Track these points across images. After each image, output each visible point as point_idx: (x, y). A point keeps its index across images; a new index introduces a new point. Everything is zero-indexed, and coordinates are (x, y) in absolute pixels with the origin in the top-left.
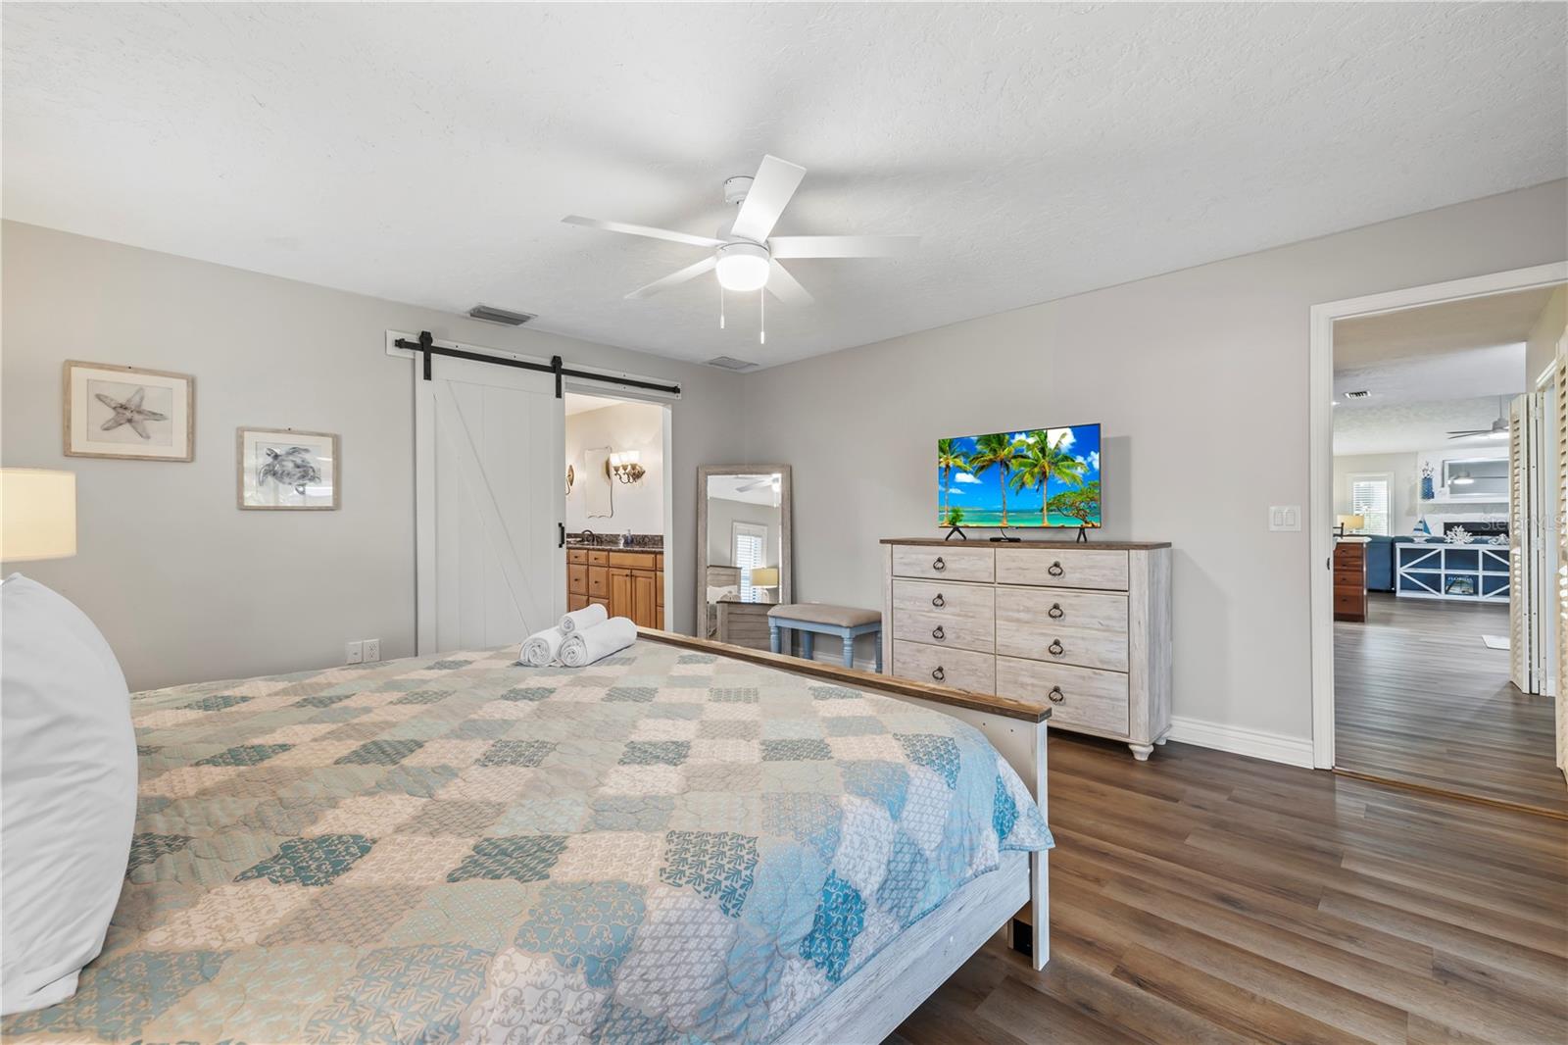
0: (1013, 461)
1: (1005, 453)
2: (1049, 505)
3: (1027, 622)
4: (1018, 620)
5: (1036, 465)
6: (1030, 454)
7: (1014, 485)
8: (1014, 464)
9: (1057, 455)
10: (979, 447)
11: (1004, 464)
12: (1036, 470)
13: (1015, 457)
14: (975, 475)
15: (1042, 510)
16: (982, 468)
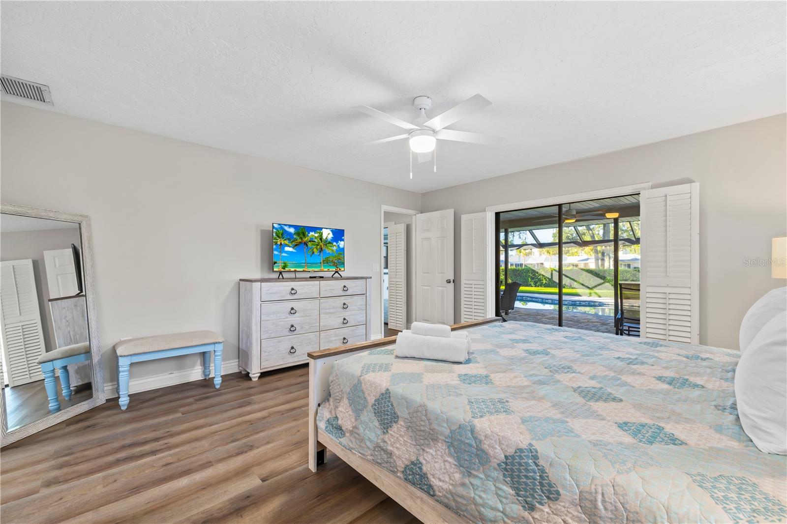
0: (309, 243)
1: (305, 239)
2: (323, 261)
3: (334, 313)
4: (330, 313)
5: (318, 245)
6: (316, 240)
7: (310, 252)
8: (310, 244)
9: (326, 241)
10: (295, 236)
11: (306, 244)
12: (318, 247)
13: (310, 241)
14: (293, 248)
15: (321, 263)
16: (296, 245)
